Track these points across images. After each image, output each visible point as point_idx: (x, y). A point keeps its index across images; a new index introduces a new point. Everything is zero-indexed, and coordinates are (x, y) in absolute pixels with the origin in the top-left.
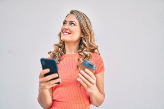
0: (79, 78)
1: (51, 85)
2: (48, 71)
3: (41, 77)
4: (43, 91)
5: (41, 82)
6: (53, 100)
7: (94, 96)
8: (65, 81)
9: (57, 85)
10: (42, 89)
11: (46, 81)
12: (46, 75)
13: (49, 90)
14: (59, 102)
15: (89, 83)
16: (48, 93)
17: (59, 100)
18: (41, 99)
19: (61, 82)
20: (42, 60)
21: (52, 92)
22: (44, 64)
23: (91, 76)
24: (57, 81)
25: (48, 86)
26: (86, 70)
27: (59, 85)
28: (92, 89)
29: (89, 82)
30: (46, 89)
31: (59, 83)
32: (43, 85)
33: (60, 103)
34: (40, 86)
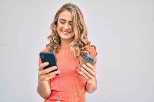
0: (81, 71)
1: (50, 77)
2: (47, 64)
3: (40, 70)
4: (43, 82)
5: (40, 75)
6: (52, 91)
8: (63, 72)
9: (55, 77)
10: (41, 81)
11: (46, 73)
12: (45, 68)
13: (48, 81)
14: (58, 92)
15: (90, 76)
16: (46, 84)
17: (58, 90)
18: (41, 90)
19: (59, 73)
20: (41, 54)
21: (50, 83)
22: (43, 58)
23: (92, 69)
24: (56, 72)
25: (48, 79)
26: (88, 64)
27: (57, 76)
29: (91, 74)
30: (46, 80)
31: (57, 75)
32: (42, 77)
33: (60, 92)
34: (39, 78)
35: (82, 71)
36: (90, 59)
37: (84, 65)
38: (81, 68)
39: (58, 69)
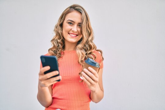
0: (82, 76)
1: (51, 82)
2: (48, 68)
3: (41, 74)
4: (43, 88)
5: (40, 80)
6: (53, 98)
7: (96, 93)
8: (65, 78)
9: (56, 83)
10: (42, 87)
11: (46, 78)
12: (46, 73)
13: (48, 87)
14: (60, 100)
15: (92, 81)
16: (47, 90)
17: (59, 98)
18: (41, 97)
19: (61, 79)
20: (42, 57)
21: (52, 90)
22: (44, 61)
23: (94, 74)
24: (58, 78)
25: (49, 84)
26: (90, 68)
27: (58, 82)
28: (95, 87)
29: (93, 80)
30: (46, 86)
31: (59, 80)
32: (43, 82)
33: (61, 100)
34: (39, 83)
35: (84, 76)
36: (93, 63)
37: (85, 70)
38: (83, 73)
39: (60, 74)
